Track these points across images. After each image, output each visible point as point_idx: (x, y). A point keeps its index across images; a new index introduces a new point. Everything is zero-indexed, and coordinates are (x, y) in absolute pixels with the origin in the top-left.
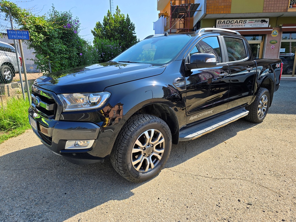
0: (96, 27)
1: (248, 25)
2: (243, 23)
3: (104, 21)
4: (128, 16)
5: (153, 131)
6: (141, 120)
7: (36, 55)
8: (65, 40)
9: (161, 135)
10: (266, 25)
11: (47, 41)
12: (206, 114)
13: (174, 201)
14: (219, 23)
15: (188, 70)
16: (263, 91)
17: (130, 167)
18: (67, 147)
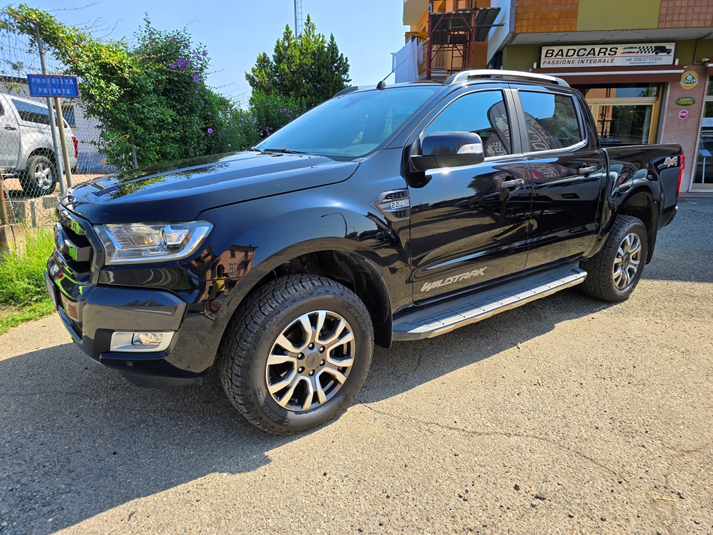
0: (256, 65)
1: (619, 61)
2: (609, 54)
3: (276, 51)
4: (332, 38)
5: (322, 315)
6: (292, 287)
7: (103, 132)
8: (172, 97)
9: (343, 324)
10: (667, 59)
11: (129, 100)
12: (466, 277)
13: (359, 481)
14: (548, 55)
15: (417, 171)
16: (627, 224)
17: (262, 398)
18: (114, 347)
